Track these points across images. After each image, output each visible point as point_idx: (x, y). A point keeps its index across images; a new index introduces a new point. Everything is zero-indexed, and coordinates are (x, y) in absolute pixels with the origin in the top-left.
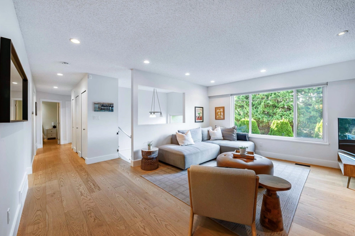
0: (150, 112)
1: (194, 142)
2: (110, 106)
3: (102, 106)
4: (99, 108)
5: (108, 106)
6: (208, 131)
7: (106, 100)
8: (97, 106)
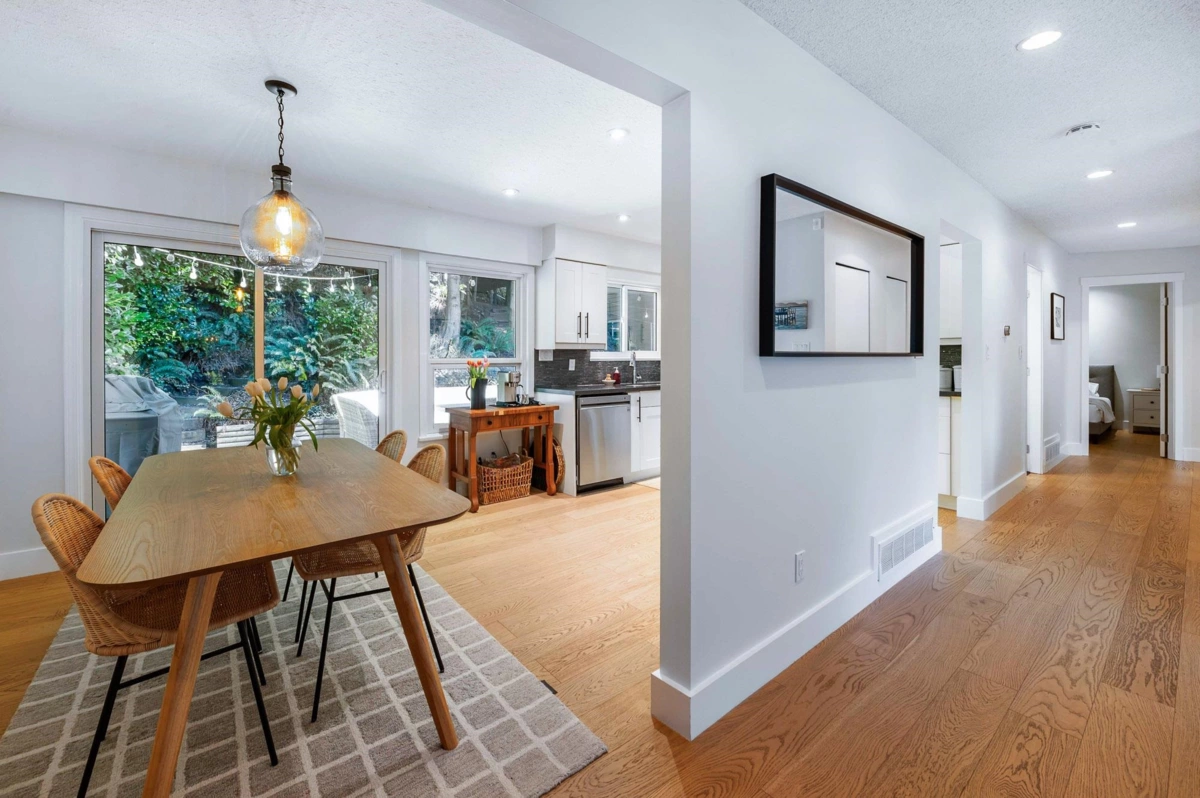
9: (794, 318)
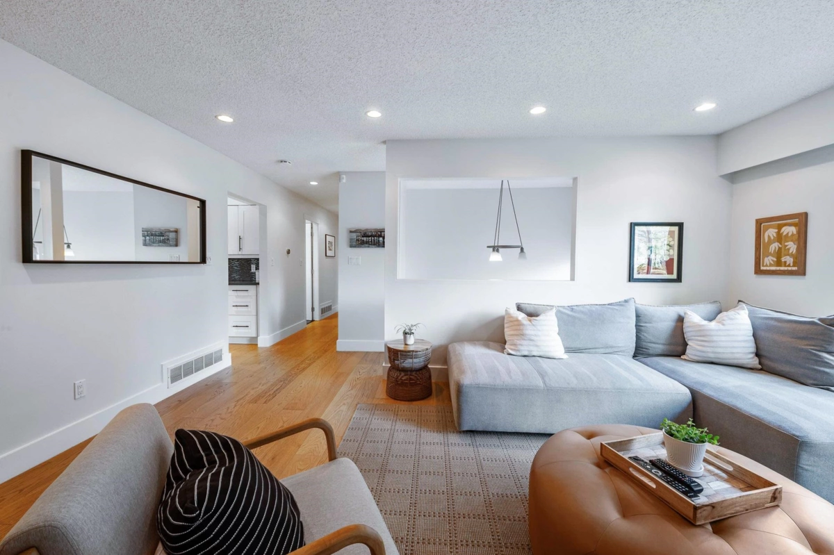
0: (488, 247)
1: (569, 350)
2: (380, 236)
3: (363, 236)
4: (358, 240)
5: (376, 236)
6: (681, 320)
7: (370, 224)
8: (354, 236)
9: (168, 239)
